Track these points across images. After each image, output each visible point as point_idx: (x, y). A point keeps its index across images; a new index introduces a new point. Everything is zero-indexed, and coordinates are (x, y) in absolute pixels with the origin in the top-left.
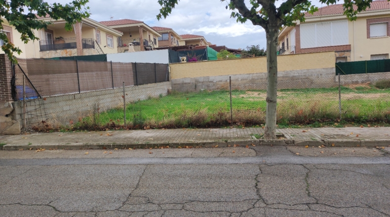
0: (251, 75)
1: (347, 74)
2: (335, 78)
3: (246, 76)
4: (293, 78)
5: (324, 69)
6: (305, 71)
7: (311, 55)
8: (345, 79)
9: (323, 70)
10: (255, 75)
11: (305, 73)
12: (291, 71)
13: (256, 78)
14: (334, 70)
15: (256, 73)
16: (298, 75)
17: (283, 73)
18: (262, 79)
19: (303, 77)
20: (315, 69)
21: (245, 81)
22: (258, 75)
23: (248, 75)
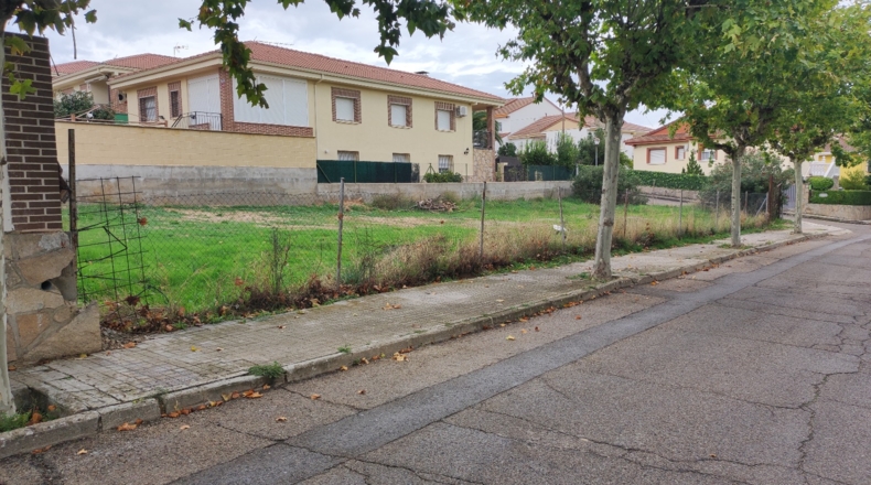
0: (169, 170)
1: (332, 181)
2: (316, 188)
3: (157, 172)
4: (252, 182)
5: (301, 168)
6: (272, 171)
7: (281, 140)
8: (330, 190)
9: (301, 173)
10: (177, 170)
11: (271, 174)
12: (248, 168)
13: (179, 177)
14: (315, 174)
15: (180, 167)
16: (259, 177)
17: (234, 171)
18: (192, 180)
19: (269, 183)
20: (287, 169)
21: (154, 184)
22: (184, 170)
23: (162, 170)
